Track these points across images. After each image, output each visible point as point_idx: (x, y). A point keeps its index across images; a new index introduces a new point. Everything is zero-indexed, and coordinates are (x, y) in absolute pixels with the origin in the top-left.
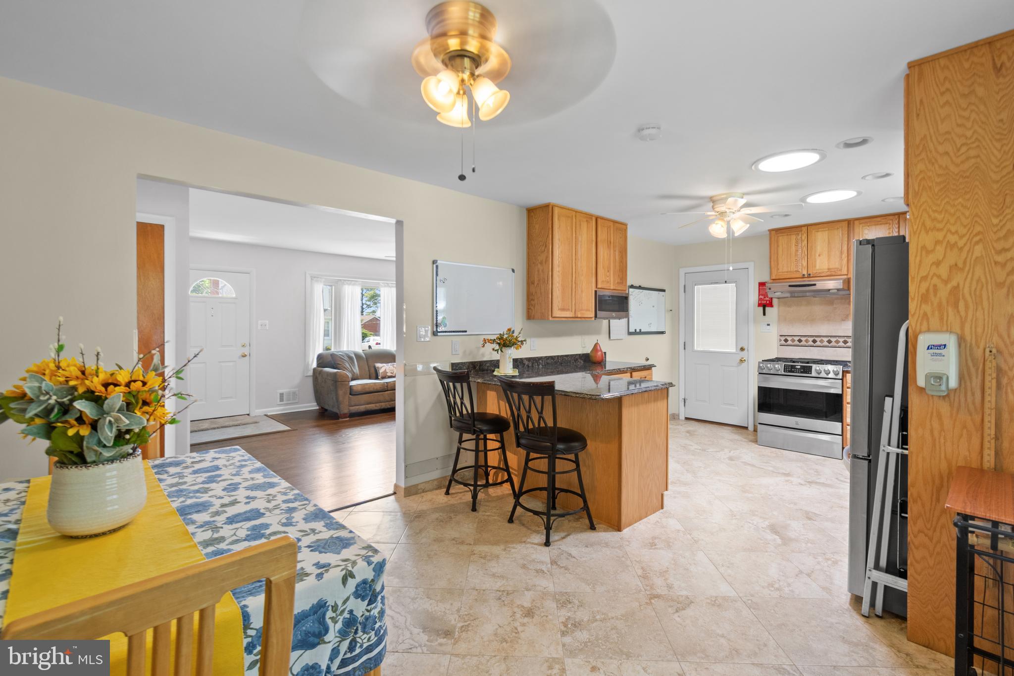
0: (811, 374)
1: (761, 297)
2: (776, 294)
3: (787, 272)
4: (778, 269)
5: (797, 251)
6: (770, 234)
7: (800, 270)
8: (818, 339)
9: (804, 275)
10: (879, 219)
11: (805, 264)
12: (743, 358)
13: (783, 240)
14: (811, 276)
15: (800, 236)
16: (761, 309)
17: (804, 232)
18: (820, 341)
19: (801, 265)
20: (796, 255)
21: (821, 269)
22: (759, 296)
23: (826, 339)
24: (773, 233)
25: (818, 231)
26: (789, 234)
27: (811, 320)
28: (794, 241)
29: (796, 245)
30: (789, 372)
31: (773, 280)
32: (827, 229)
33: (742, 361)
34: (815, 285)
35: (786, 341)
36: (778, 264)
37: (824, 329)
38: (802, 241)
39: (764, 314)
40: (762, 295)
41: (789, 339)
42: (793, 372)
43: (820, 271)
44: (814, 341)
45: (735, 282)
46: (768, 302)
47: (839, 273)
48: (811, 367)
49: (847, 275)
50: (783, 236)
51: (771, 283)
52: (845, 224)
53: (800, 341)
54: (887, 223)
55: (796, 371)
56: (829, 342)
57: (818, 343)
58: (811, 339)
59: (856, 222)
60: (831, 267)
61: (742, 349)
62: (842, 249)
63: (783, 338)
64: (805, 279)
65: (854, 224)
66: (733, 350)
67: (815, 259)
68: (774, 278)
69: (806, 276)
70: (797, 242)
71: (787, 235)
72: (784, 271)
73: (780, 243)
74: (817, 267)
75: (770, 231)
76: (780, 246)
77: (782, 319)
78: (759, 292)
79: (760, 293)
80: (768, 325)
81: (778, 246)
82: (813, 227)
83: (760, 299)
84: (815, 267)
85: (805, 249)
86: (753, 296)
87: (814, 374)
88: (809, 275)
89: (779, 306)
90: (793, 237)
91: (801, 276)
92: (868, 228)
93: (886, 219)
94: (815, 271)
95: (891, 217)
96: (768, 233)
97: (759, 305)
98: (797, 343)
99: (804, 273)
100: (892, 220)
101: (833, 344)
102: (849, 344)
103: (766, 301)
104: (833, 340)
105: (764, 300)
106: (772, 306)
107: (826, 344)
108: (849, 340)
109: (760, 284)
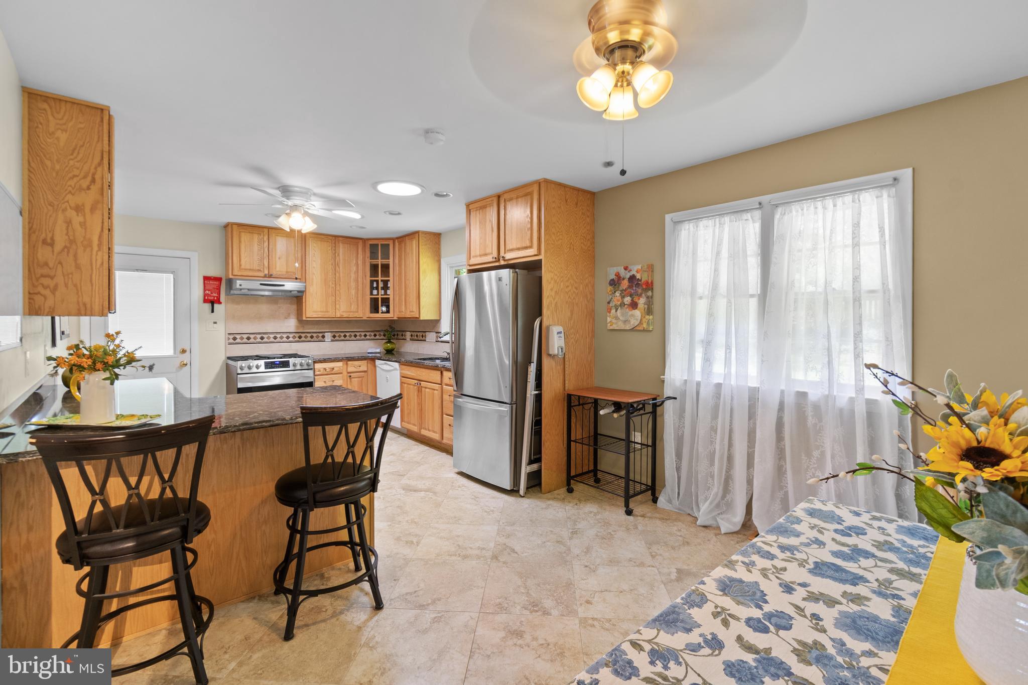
1: (207, 292)
3: (250, 269)
7: (262, 270)
10: (323, 237)
11: (266, 264)
12: (184, 361)
14: (273, 277)
16: (208, 305)
17: (266, 234)
19: (262, 264)
21: (280, 271)
22: (205, 290)
23: (272, 336)
25: (279, 236)
27: (259, 318)
29: (257, 244)
30: (270, 368)
32: (286, 236)
33: (182, 364)
35: (235, 339)
37: (271, 327)
38: (264, 242)
39: (213, 311)
40: (209, 290)
41: (238, 337)
42: (273, 368)
43: (279, 273)
44: (262, 338)
45: (173, 272)
46: (216, 299)
47: (295, 277)
53: (248, 339)
54: (328, 242)
55: (276, 367)
57: (266, 340)
58: (259, 336)
60: (289, 271)
61: (183, 352)
62: (297, 256)
63: (231, 337)
64: (266, 279)
67: (276, 261)
69: (268, 276)
70: (259, 242)
71: (250, 231)
74: (278, 269)
75: (227, 223)
76: (243, 242)
77: (231, 317)
78: (204, 287)
79: (207, 288)
80: (215, 323)
82: (274, 231)
83: (205, 295)
84: (276, 268)
85: (266, 250)
86: (197, 290)
87: (291, 367)
88: (271, 275)
89: (227, 303)
90: (256, 236)
91: (264, 276)
92: (316, 242)
94: (276, 273)
95: (331, 238)
97: (205, 301)
98: (245, 340)
99: (265, 273)
100: (331, 240)
101: (278, 340)
102: (291, 339)
103: (214, 297)
104: (278, 336)
105: (211, 296)
106: (220, 303)
107: (272, 340)
108: (291, 336)
109: (206, 278)
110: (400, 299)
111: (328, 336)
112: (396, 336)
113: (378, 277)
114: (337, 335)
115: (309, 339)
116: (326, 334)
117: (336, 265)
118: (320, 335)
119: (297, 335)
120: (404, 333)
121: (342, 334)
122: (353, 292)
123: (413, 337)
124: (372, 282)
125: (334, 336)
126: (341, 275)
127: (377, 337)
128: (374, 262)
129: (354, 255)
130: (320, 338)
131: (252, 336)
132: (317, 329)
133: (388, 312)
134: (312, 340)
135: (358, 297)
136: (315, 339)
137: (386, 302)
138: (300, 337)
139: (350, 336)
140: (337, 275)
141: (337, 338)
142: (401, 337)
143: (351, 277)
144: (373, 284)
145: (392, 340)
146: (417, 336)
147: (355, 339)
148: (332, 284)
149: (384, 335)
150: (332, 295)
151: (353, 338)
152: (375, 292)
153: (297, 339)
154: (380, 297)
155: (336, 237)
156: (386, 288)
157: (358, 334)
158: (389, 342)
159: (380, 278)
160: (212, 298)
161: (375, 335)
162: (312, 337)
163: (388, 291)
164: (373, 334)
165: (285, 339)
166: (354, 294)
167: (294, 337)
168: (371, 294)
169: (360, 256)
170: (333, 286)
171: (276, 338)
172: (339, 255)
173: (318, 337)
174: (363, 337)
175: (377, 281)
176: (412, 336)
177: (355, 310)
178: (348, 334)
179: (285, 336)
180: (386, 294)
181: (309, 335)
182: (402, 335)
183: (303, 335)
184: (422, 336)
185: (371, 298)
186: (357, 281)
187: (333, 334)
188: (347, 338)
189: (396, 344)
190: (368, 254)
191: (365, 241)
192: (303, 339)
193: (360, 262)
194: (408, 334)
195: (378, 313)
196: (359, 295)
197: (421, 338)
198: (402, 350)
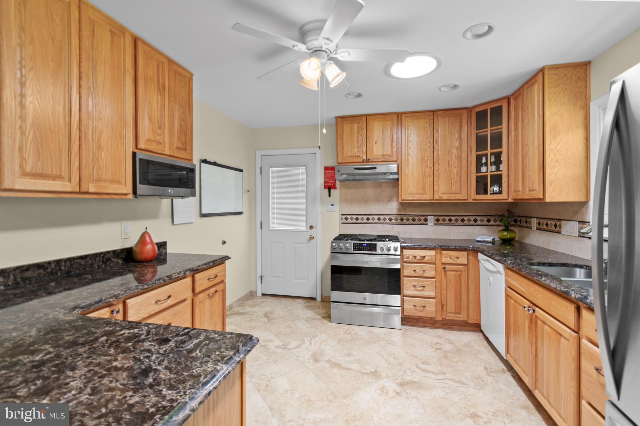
0: (376, 251)
1: (327, 179)
2: (343, 176)
3: (351, 157)
4: (343, 154)
5: (358, 138)
6: (337, 121)
7: (361, 156)
8: (371, 217)
9: (364, 160)
10: (419, 114)
11: (364, 150)
12: (311, 235)
13: (347, 127)
14: (370, 161)
15: (361, 124)
16: (327, 190)
17: (364, 121)
18: (372, 219)
19: (361, 150)
20: (358, 141)
21: (376, 155)
22: (325, 178)
23: (376, 217)
24: (339, 120)
25: (375, 121)
26: (352, 122)
27: (365, 201)
28: (356, 129)
29: (357, 132)
30: (358, 250)
31: (339, 163)
32: (382, 120)
33: (312, 238)
34: (375, 168)
35: (346, 219)
36: (343, 149)
37: (375, 209)
38: (362, 129)
39: (330, 196)
40: (328, 178)
41: (349, 217)
42: (361, 250)
43: (376, 157)
44: (368, 219)
45: (305, 166)
46: (332, 185)
47: (391, 159)
48: (376, 244)
49: (396, 161)
50: (347, 123)
51: (337, 166)
52: (395, 117)
53: (357, 219)
54: (425, 118)
55: (364, 249)
56: (379, 219)
57: (371, 221)
58: (365, 217)
59: (404, 116)
60: (385, 154)
61: (311, 227)
62: (393, 138)
63: (344, 217)
64: (364, 164)
65: (401, 116)
66: (304, 229)
67: (373, 146)
68: (340, 161)
69: (366, 161)
70: (358, 130)
71: (350, 123)
72: (348, 155)
73: (345, 130)
74: (374, 154)
75: (336, 118)
76: (345, 133)
77: (344, 200)
78: (325, 175)
79: (326, 176)
80: (332, 205)
81: (343, 132)
82: (371, 117)
83: (326, 182)
84: (373, 153)
85: (365, 136)
86: (320, 179)
87: (379, 251)
88: (369, 159)
89: (341, 188)
90: (356, 125)
91: (361, 161)
92: (412, 121)
93: (424, 114)
94: (373, 157)
95: (428, 113)
96: (335, 120)
97: (325, 187)
98: (354, 221)
99: (364, 158)
100: (429, 116)
101: (382, 221)
102: (393, 221)
103: (331, 183)
104: (382, 217)
105: (329, 183)
106: (335, 188)
107: (376, 221)
108: (393, 218)
109: (326, 168)
110: (516, 175)
111: (431, 220)
112: (518, 223)
113: (487, 150)
114: (441, 218)
115: (411, 221)
116: (429, 217)
117: (434, 143)
118: (423, 218)
119: (399, 218)
120: (528, 220)
121: (447, 218)
122: (455, 171)
123: (541, 226)
124: (479, 158)
125: (438, 220)
126: (441, 153)
127: (492, 222)
128: (482, 132)
129: (457, 128)
130: (423, 222)
131: (360, 217)
132: (419, 212)
133: (500, 192)
134: (414, 223)
135: (461, 177)
136: (417, 222)
137: (497, 180)
138: (402, 219)
139: (457, 220)
140: (436, 153)
141: (441, 222)
142: (525, 224)
143: (452, 154)
144: (482, 159)
145: (510, 228)
146: (547, 225)
147: (462, 224)
148: (430, 163)
149: (501, 221)
150: (430, 176)
151: (460, 222)
152: (484, 169)
153: (399, 221)
154: (489, 174)
155: (434, 112)
156: (498, 162)
157: (466, 218)
158: (507, 229)
159: (489, 151)
160: (330, 184)
161: (489, 221)
162: (414, 220)
163: (501, 166)
164: (485, 219)
165: (388, 221)
166: (455, 173)
167: (396, 219)
168: (478, 170)
169: (465, 129)
170: (431, 165)
171: (380, 219)
172: (438, 131)
173: (420, 220)
174: (472, 222)
175: (486, 155)
176: (539, 224)
177: (456, 192)
178: (453, 218)
179: (387, 218)
180: (498, 169)
181: (411, 218)
182: (526, 222)
183: (405, 218)
184: (556, 226)
185: (477, 177)
186: (460, 157)
187: (436, 218)
188: (453, 222)
189: (517, 233)
190: (474, 124)
191: (469, 110)
192: (405, 221)
193: (464, 136)
194: (534, 222)
195: (487, 194)
196: (463, 174)
197: (553, 228)
198: (527, 241)
